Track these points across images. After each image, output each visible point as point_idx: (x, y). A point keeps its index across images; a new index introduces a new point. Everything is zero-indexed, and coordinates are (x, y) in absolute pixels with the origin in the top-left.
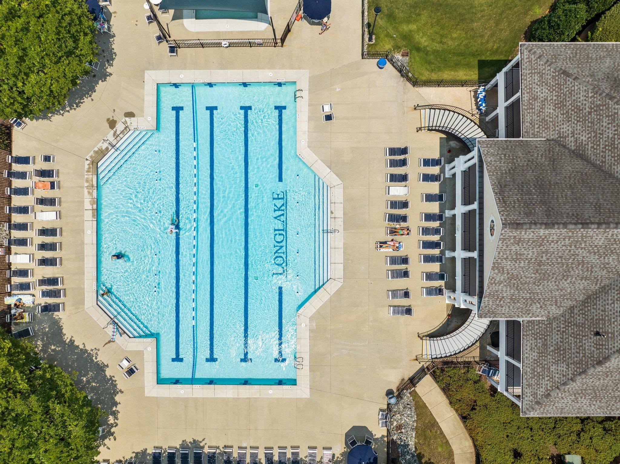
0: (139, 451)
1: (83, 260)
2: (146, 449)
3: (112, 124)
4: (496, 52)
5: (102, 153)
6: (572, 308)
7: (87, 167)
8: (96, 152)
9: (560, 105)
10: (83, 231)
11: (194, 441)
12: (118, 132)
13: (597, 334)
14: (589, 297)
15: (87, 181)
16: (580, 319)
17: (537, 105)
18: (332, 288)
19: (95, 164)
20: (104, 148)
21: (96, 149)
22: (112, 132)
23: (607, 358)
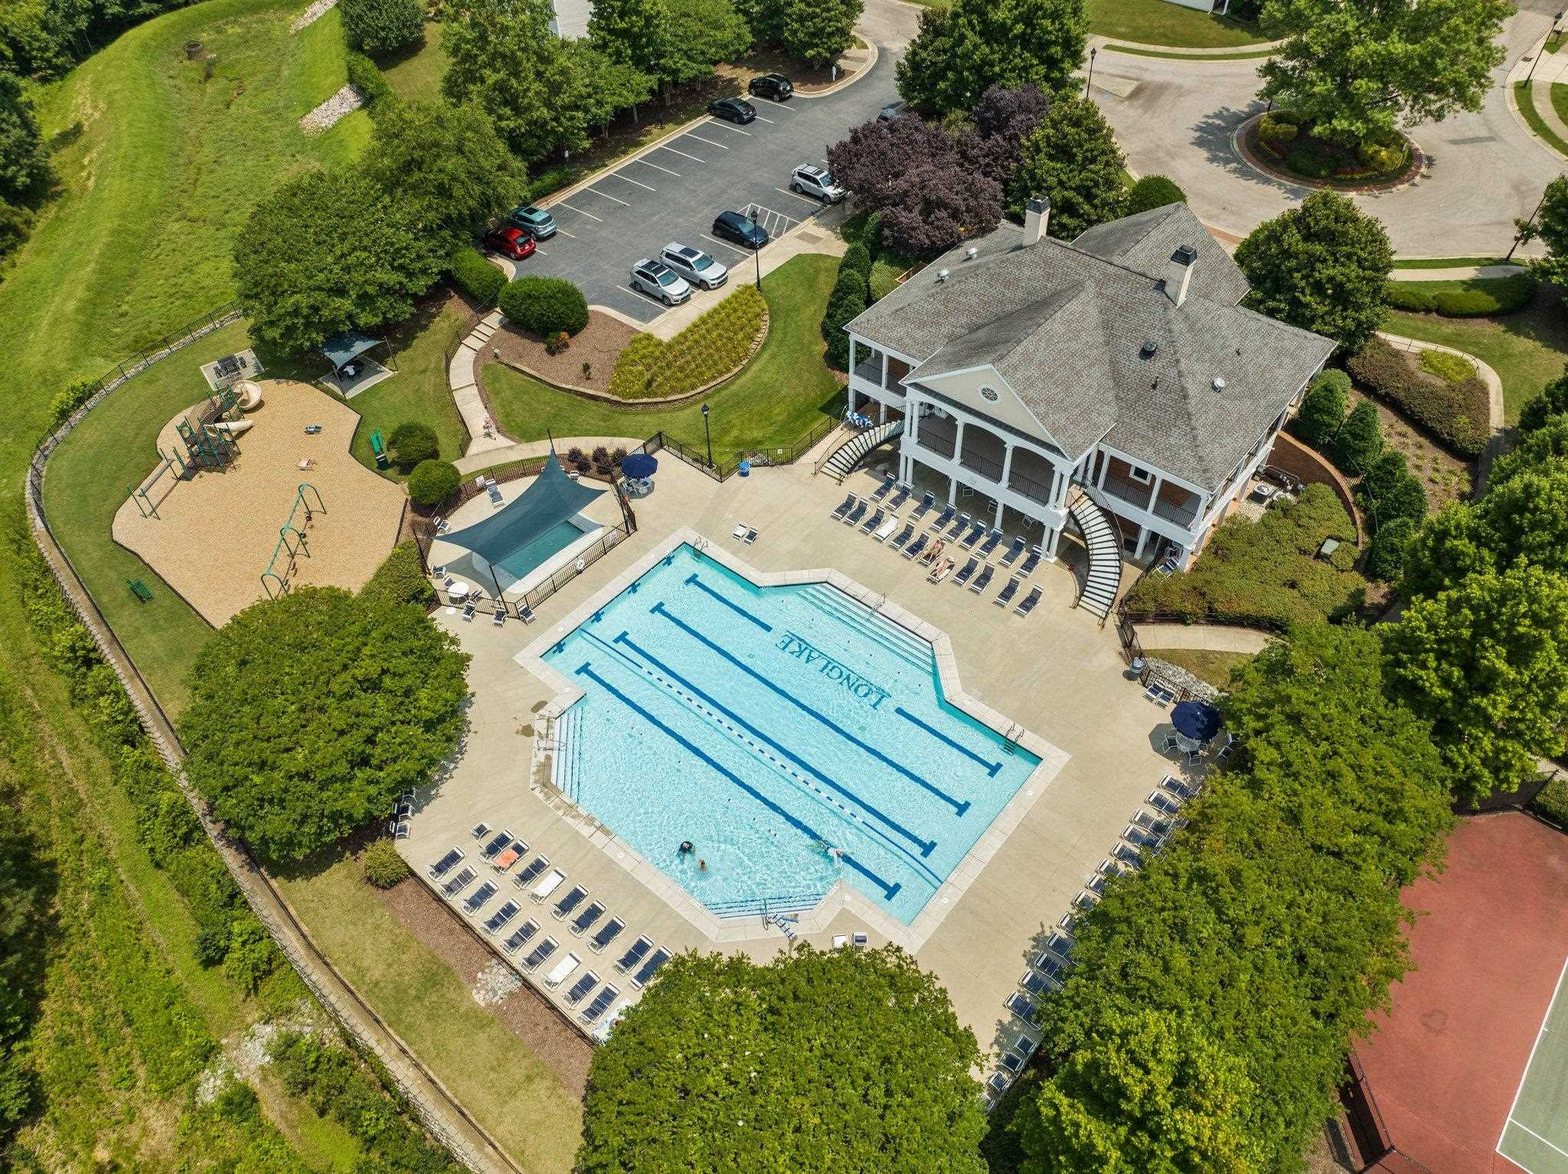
0: (995, 1034)
1: (648, 892)
2: (1000, 1021)
3: (528, 731)
4: (823, 396)
5: (545, 766)
6: (1117, 397)
7: (541, 796)
8: (538, 772)
9: (922, 325)
10: (611, 862)
11: (1034, 939)
12: (544, 732)
13: (1154, 387)
14: (1114, 379)
15: (558, 808)
16: (1132, 396)
17: (907, 340)
18: (944, 647)
19: (545, 784)
20: (542, 760)
21: (534, 769)
22: (536, 738)
23: (1183, 389)
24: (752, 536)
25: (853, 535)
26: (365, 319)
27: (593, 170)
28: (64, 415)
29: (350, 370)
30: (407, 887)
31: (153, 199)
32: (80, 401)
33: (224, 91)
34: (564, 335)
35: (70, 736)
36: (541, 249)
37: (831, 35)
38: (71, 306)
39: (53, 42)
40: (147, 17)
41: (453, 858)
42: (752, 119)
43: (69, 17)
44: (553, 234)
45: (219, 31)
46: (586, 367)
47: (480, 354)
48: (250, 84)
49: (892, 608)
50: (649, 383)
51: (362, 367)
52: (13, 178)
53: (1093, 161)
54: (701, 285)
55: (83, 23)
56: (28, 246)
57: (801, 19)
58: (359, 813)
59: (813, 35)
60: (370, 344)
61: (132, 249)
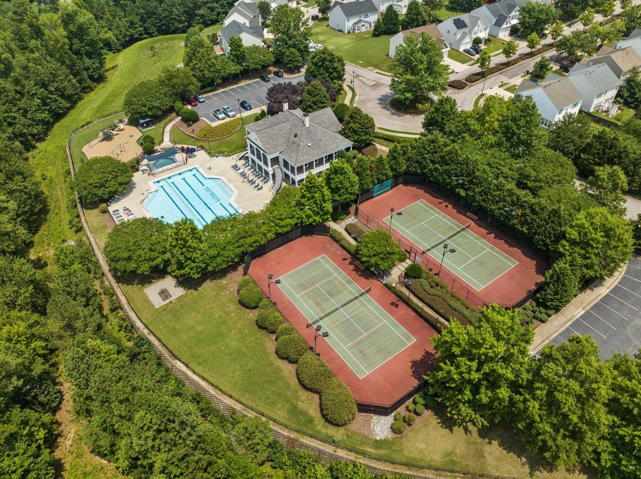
3: (143, 194)
6: (287, 145)
7: (139, 204)
12: (146, 195)
13: (294, 143)
14: (288, 141)
15: (141, 206)
16: (290, 145)
19: (141, 202)
21: (141, 200)
23: (299, 144)
24: (210, 168)
25: (233, 172)
26: (149, 113)
27: (222, 88)
28: (83, 127)
29: (145, 125)
30: (107, 214)
31: (125, 84)
32: (87, 124)
33: (155, 60)
34: (191, 123)
35: (62, 188)
36: (199, 105)
37: (294, 61)
38: (96, 106)
39: (118, 43)
40: (144, 39)
41: (117, 210)
42: (269, 81)
43: (124, 37)
44: (204, 101)
45: (162, 44)
46: (193, 130)
47: (174, 125)
48: (162, 59)
49: (231, 186)
50: (205, 135)
51: (148, 124)
52: (94, 75)
53: (317, 96)
54: (229, 116)
55: (127, 39)
56: (93, 92)
57: (288, 56)
58: (100, 195)
59: (289, 61)
60: (150, 119)
61: (115, 95)
